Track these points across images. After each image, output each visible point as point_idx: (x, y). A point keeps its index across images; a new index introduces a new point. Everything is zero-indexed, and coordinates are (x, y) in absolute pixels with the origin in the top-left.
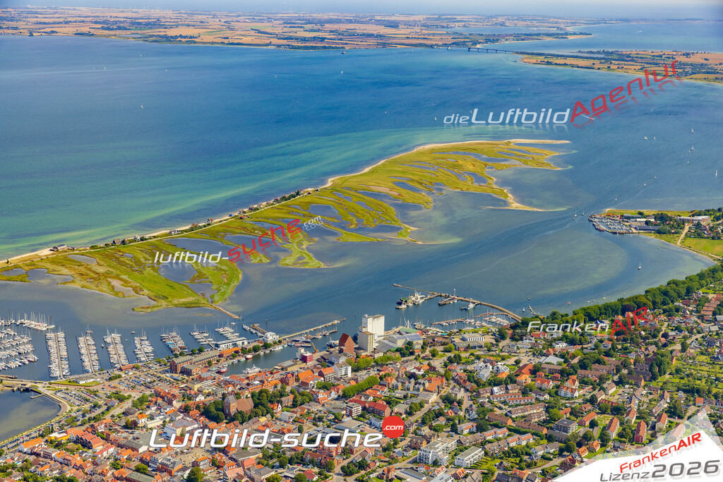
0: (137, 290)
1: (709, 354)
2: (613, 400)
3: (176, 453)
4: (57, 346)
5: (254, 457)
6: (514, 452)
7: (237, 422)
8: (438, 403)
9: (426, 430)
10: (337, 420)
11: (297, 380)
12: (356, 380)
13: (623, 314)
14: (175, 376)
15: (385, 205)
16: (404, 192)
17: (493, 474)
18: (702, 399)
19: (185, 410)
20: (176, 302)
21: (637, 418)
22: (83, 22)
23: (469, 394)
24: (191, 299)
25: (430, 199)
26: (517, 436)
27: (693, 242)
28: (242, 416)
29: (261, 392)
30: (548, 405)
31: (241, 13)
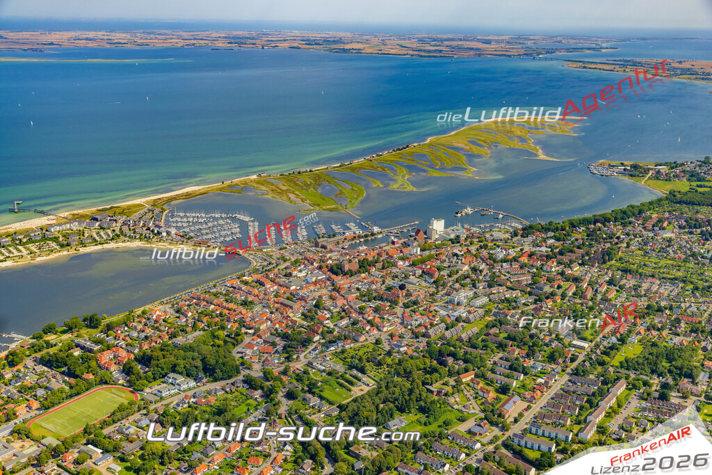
0: (302, 200)
1: (644, 250)
2: (576, 274)
3: (311, 291)
4: (253, 229)
5: (354, 295)
6: (507, 300)
7: (348, 276)
8: (468, 271)
9: (457, 285)
10: (406, 277)
11: (387, 254)
13: (595, 224)
14: (318, 249)
15: (460, 154)
16: (473, 147)
17: (491, 311)
18: (631, 276)
19: (320, 268)
20: (324, 208)
21: (588, 285)
22: (295, 40)
23: (488, 267)
24: (333, 206)
25: (489, 151)
26: (510, 291)
27: (652, 182)
28: (351, 273)
29: (364, 260)
30: (534, 275)
31: (392, 34)
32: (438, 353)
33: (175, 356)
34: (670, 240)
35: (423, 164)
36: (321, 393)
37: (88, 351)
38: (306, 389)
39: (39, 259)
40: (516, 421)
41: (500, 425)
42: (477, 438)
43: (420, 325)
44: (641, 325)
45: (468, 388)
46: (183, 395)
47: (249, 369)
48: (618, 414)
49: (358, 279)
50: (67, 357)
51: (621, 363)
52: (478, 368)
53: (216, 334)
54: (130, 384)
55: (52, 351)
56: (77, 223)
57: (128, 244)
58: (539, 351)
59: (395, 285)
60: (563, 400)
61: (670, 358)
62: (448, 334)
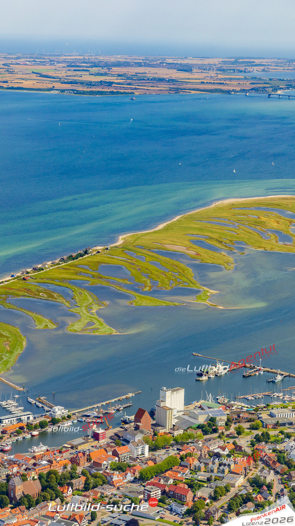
7: (23, 507)
8: (245, 487)
11: (89, 460)
12: (154, 460)
16: (202, 251)
23: (279, 476)
25: (231, 259)
29: (49, 473)
31: (20, 55)
35: (119, 285)
49: (44, 513)
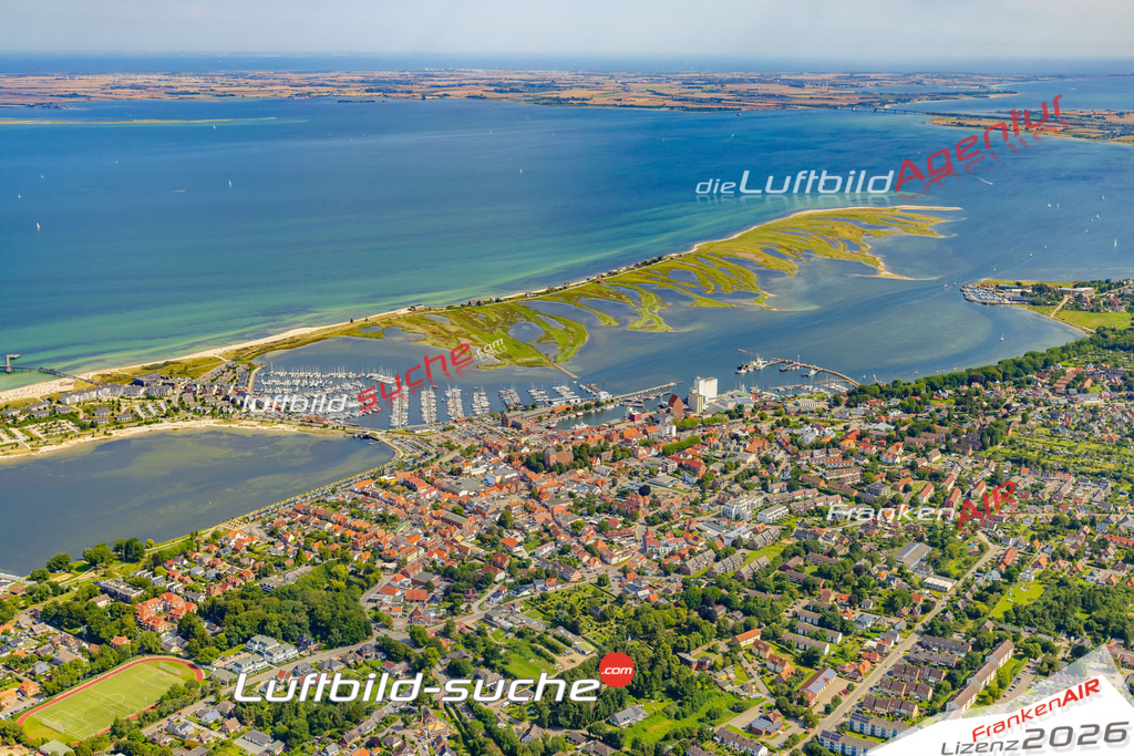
1: (1050, 427)
2: (936, 467)
3: (493, 498)
4: (401, 398)
5: (565, 505)
6: (819, 511)
7: (555, 473)
8: (755, 464)
10: (652, 474)
11: (622, 437)
12: (679, 439)
13: (969, 384)
14: (506, 429)
15: (748, 271)
16: (770, 258)
17: (792, 530)
18: (1028, 470)
19: (509, 460)
20: (519, 361)
21: (955, 485)
22: (477, 84)
23: (788, 456)
24: (534, 359)
25: (796, 266)
26: (826, 496)
27: (1068, 314)
28: (560, 468)
29: (583, 446)
30: (865, 470)
32: (700, 600)
33: (264, 606)
34: (1094, 410)
35: (685, 288)
36: (505, 666)
37: (122, 600)
38: (481, 659)
39: (44, 449)
40: (828, 710)
41: (802, 718)
42: (763, 738)
43: (672, 553)
44: (1042, 550)
45: (749, 657)
46: (276, 670)
47: (386, 627)
48: (998, 698)
49: (572, 478)
50: (86, 609)
51: (1006, 613)
52: (768, 624)
53: (333, 570)
54: (190, 653)
55: (62, 600)
56: (109, 390)
57: (192, 424)
58: (871, 595)
59: (631, 487)
60: (907, 677)
61: (1089, 606)
62: (718, 567)
